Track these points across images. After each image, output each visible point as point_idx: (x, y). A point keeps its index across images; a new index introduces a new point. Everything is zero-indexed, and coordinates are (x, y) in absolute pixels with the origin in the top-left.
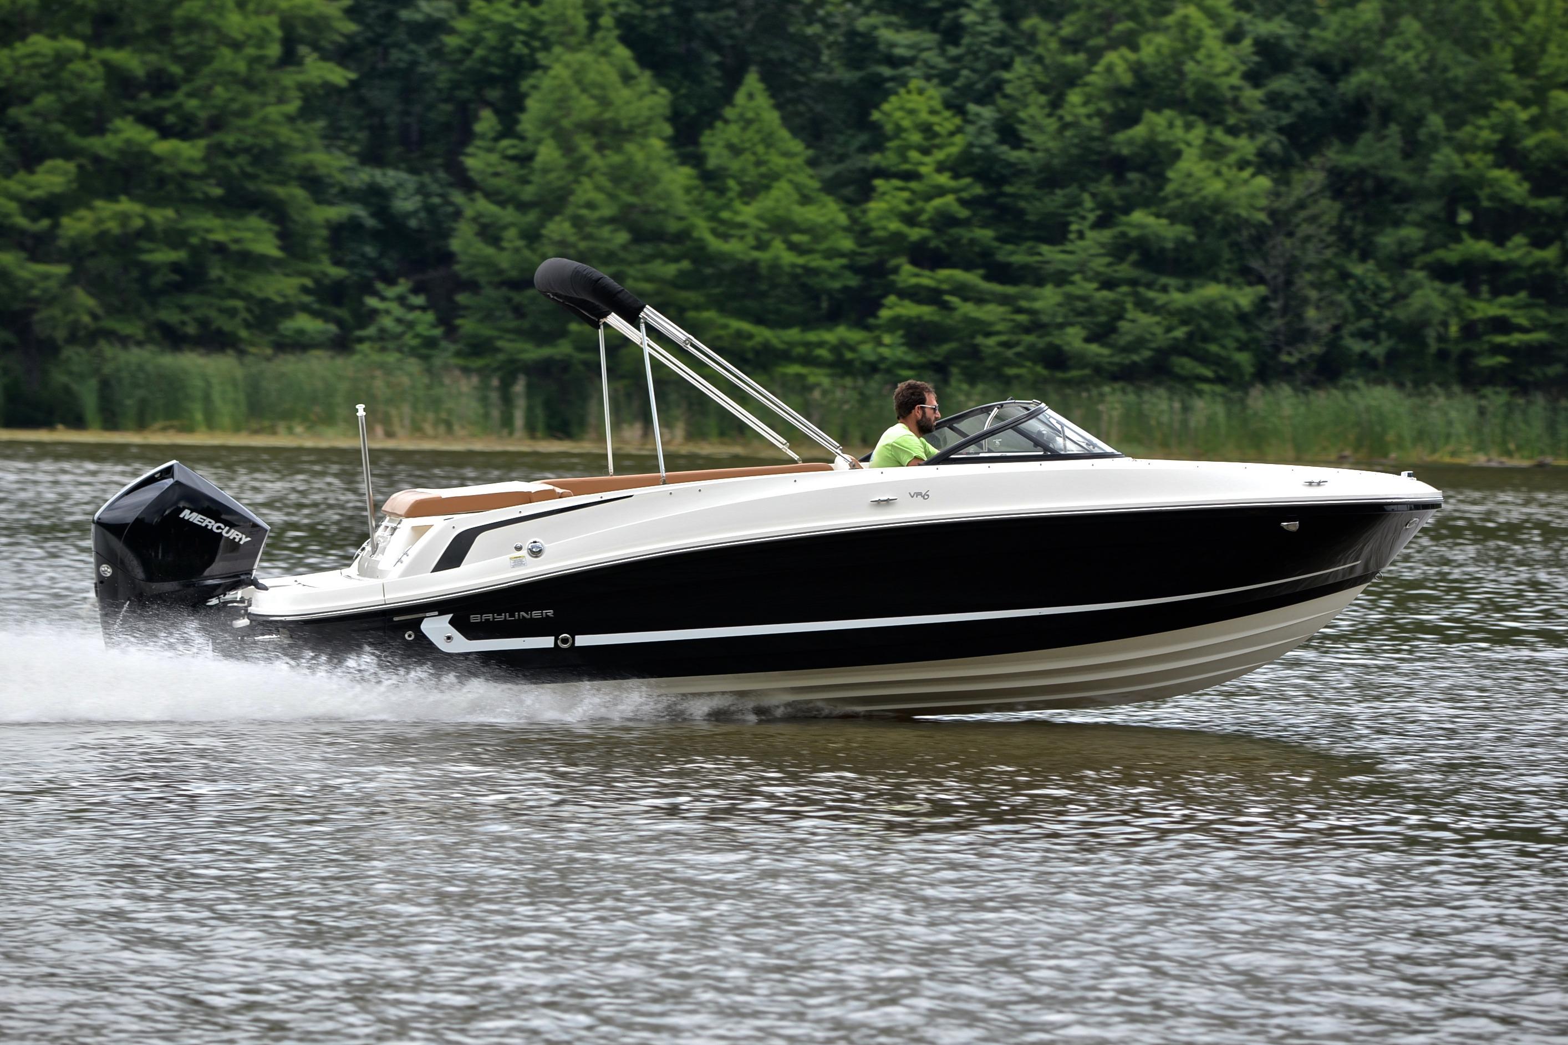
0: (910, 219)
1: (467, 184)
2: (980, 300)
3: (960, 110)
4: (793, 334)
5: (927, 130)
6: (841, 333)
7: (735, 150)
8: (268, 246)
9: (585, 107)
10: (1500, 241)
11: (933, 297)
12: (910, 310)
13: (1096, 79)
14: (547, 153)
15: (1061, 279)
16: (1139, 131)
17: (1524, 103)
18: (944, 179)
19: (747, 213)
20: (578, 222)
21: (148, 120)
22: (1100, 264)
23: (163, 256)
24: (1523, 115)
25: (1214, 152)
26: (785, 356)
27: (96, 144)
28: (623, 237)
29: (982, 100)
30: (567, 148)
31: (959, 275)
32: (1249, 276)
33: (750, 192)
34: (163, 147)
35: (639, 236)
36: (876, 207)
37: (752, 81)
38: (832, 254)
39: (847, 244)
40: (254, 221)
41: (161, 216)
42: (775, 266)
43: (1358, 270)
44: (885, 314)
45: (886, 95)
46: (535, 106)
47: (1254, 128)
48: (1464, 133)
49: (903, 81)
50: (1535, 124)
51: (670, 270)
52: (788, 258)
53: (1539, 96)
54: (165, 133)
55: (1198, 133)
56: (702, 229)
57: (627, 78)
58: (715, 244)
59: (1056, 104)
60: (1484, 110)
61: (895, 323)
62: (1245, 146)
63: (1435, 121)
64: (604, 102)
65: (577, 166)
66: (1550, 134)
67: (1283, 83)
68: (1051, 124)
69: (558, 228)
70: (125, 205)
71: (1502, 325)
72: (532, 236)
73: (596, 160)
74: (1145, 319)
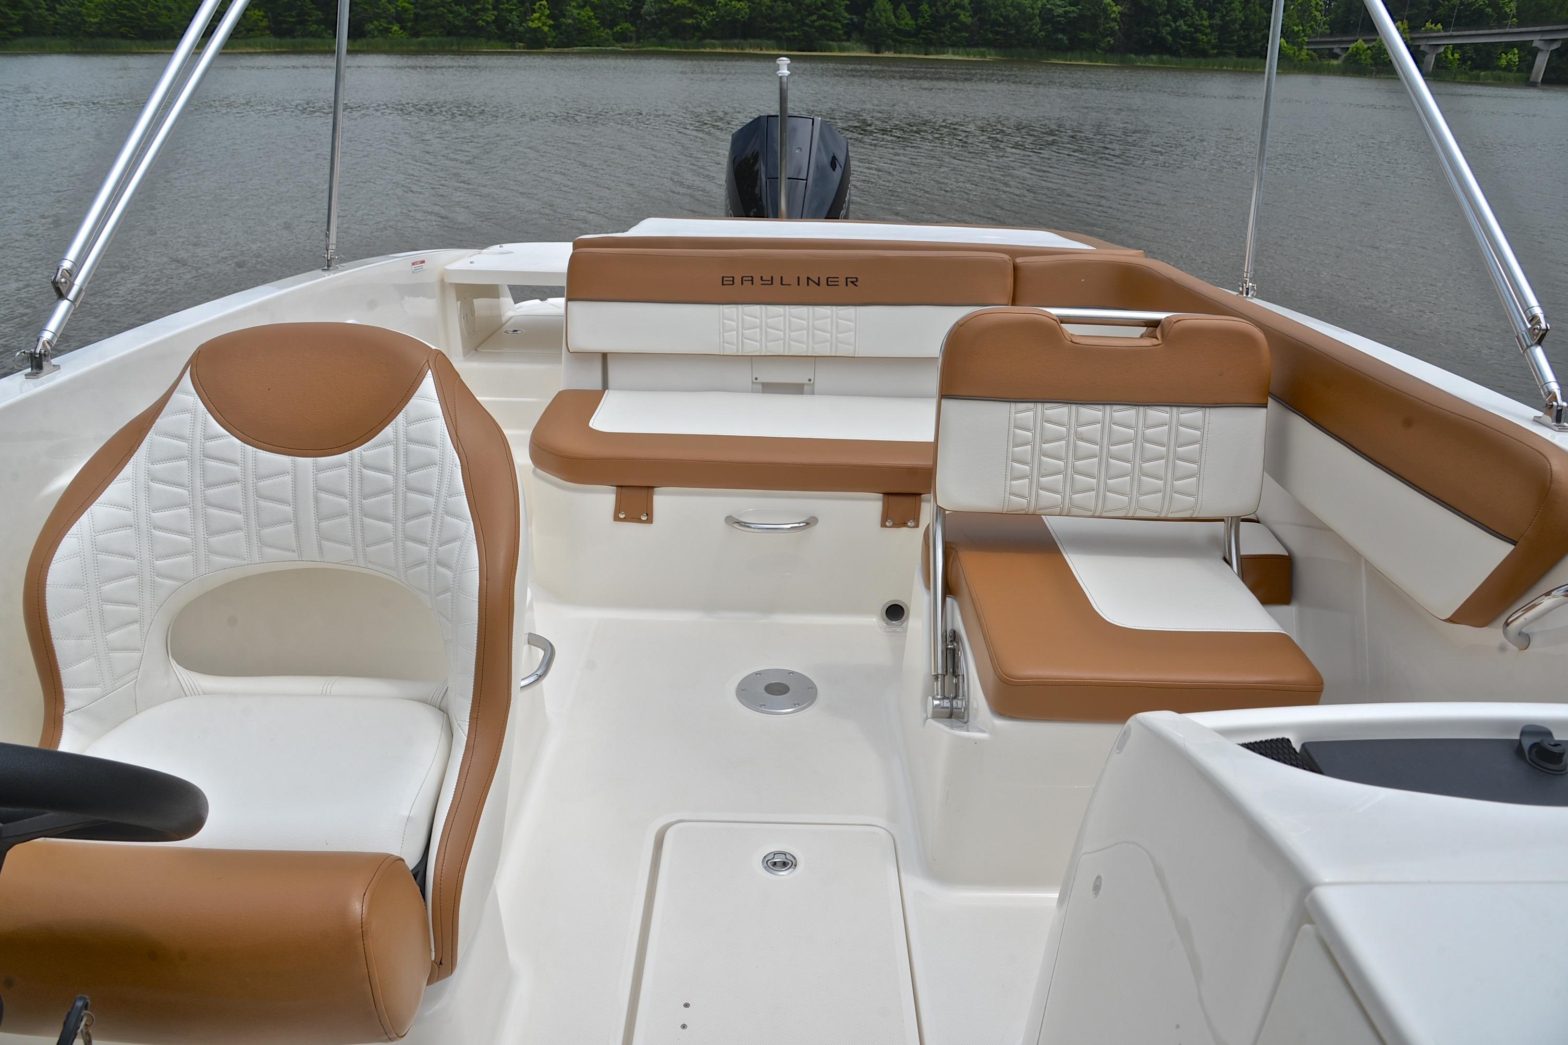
0: (923, 23)
1: (866, 18)
2: (933, 35)
3: (931, 9)
4: (908, 39)
5: (926, 11)
6: (914, 39)
7: (901, 14)
8: (840, 27)
9: (882, 7)
10: (999, 27)
11: (926, 34)
12: (923, 36)
13: (950, 4)
14: (877, 14)
15: (944, 32)
16: (955, 11)
17: (1004, 8)
18: (928, 18)
19: (902, 22)
20: (881, 23)
21: (826, 9)
22: (949, 30)
23: (828, 28)
24: (1004, 10)
25: (965, 15)
26: (906, 42)
27: (819, 12)
28: (886, 26)
29: (934, 6)
30: (880, 13)
31: (930, 31)
32: (968, 32)
33: (903, 19)
34: (828, 13)
35: (889, 25)
36: (919, 22)
37: (903, 4)
38: (912, 28)
39: (914, 27)
40: (838, 23)
41: (827, 22)
42: (906, 30)
43: (982, 31)
44: (920, 36)
45: (920, 6)
46: (875, 7)
47: (969, 11)
48: (996, 12)
49: (922, 4)
50: (1005, 11)
51: (891, 30)
52: (908, 29)
53: (1005, 8)
54: (829, 11)
55: (963, 12)
56: (896, 24)
57: (887, 3)
58: (898, 26)
59: (944, 7)
60: (998, 9)
61: (922, 38)
62: (968, 14)
63: (992, 11)
64: (885, 7)
65: (881, 15)
66: (1007, 13)
67: (972, 5)
68: (943, 10)
69: (879, 24)
70: (823, 21)
71: (999, 39)
72: (875, 25)
73: (884, 14)
74: (954, 38)
